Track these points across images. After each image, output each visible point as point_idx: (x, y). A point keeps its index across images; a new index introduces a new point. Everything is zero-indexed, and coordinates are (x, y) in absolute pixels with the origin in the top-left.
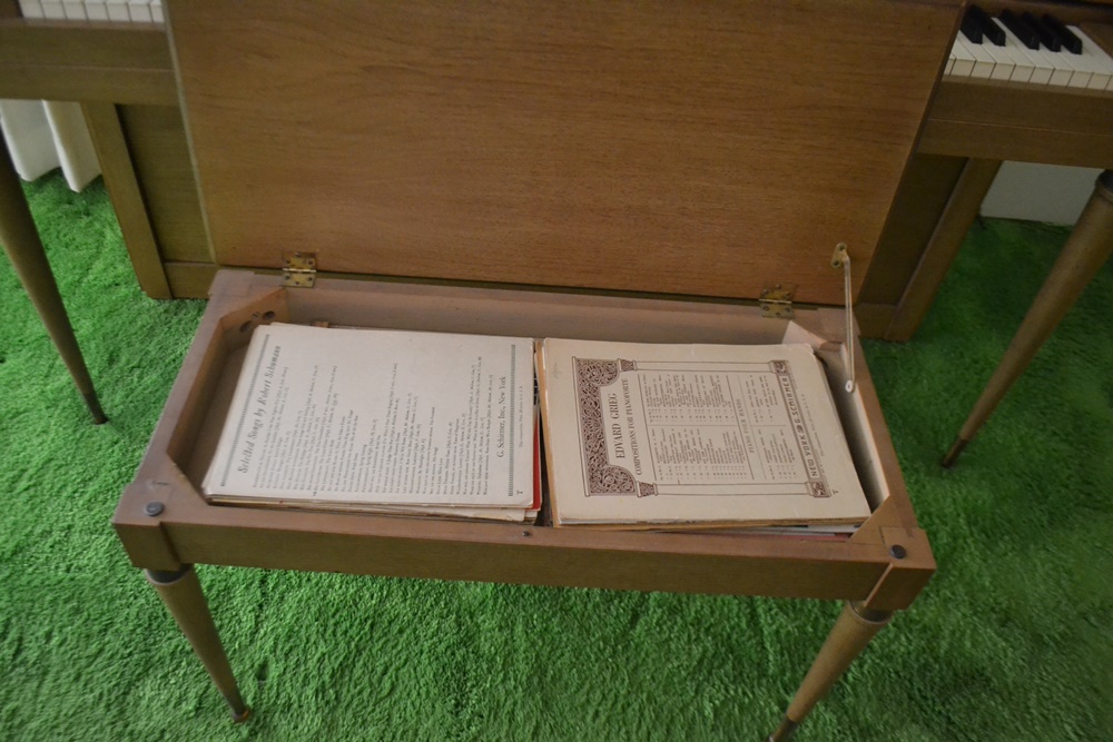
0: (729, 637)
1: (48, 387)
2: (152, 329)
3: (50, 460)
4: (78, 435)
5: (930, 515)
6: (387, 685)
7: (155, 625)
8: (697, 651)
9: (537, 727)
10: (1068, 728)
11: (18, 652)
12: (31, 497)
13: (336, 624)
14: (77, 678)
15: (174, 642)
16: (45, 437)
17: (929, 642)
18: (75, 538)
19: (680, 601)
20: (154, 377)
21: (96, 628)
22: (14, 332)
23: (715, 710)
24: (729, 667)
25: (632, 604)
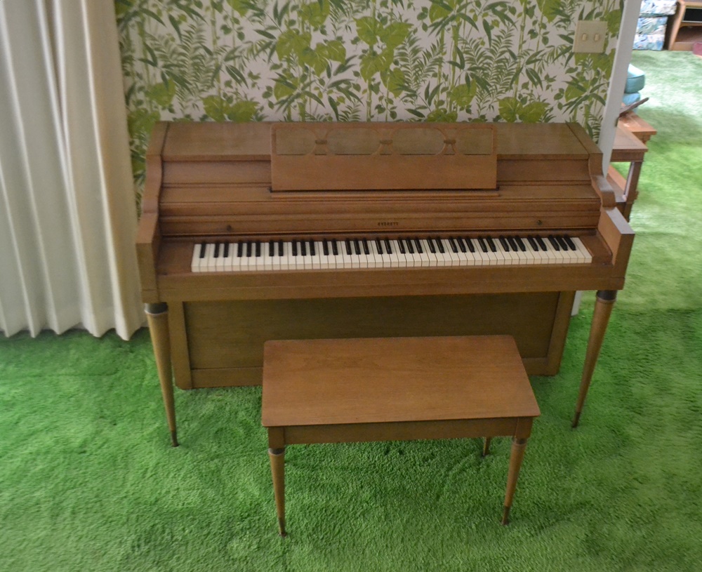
0: (479, 500)
1: (145, 433)
2: (187, 403)
3: (159, 463)
4: (168, 452)
5: (566, 446)
6: (337, 530)
7: (230, 520)
8: (466, 506)
9: (403, 539)
10: (627, 519)
11: (172, 537)
12: (155, 479)
13: (310, 512)
14: (202, 544)
15: (241, 526)
16: (151, 454)
17: (566, 494)
18: (183, 494)
19: (456, 489)
20: (196, 424)
21: (204, 524)
22: (117, 411)
23: (476, 526)
24: (480, 510)
25: (436, 491)
